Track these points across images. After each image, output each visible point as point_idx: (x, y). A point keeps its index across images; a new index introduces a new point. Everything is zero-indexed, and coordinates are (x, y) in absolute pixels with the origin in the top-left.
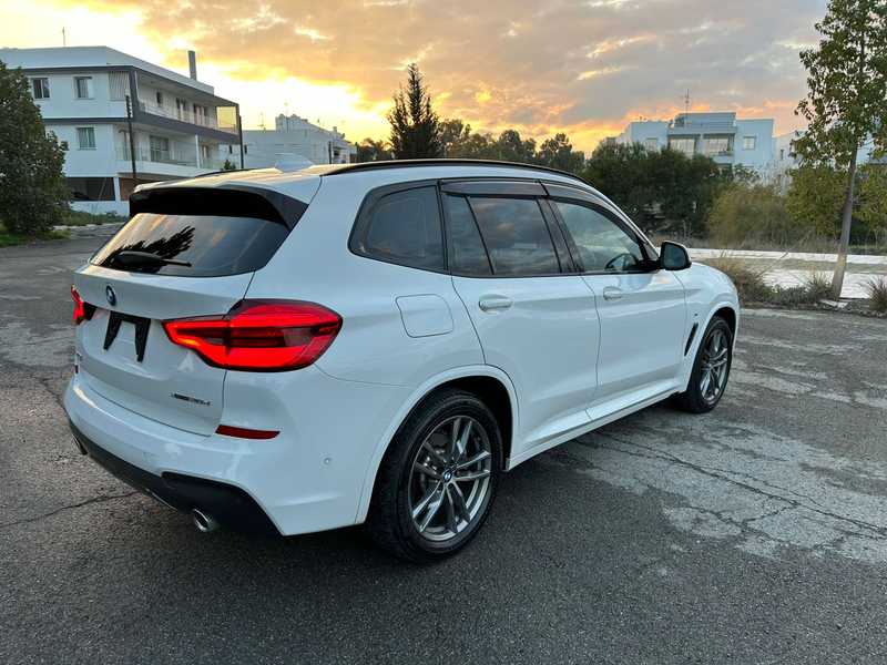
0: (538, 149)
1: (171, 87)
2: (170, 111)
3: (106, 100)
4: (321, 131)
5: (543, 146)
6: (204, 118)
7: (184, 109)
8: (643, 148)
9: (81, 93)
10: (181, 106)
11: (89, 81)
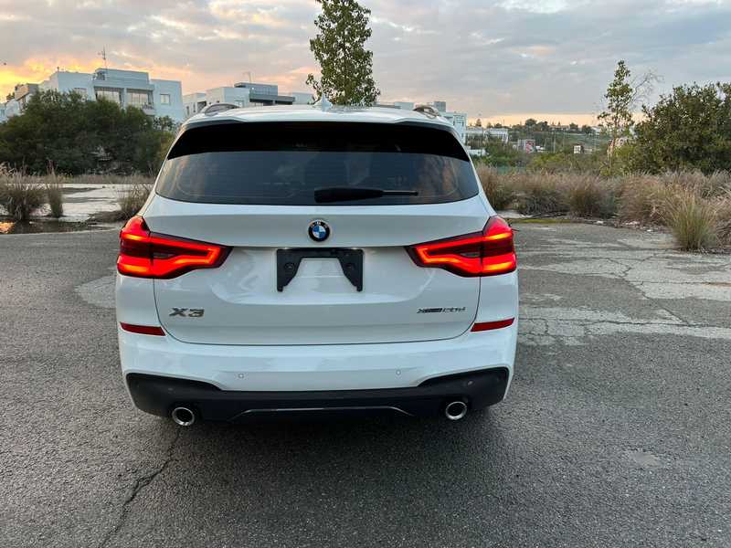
8: (79, 97)
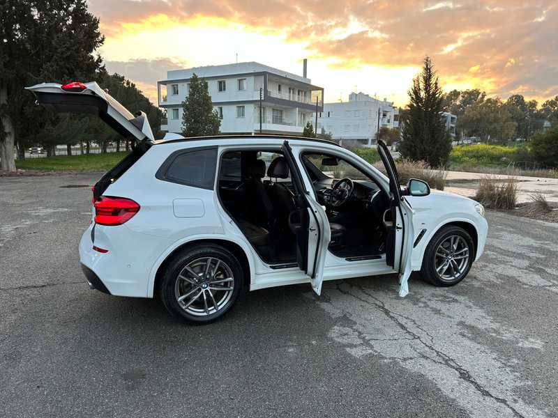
0: (539, 107)
1: (287, 81)
2: (285, 95)
3: (252, 91)
4: (376, 101)
5: (544, 105)
6: (303, 97)
7: (293, 93)
9: (240, 88)
10: (292, 91)
11: (244, 81)
